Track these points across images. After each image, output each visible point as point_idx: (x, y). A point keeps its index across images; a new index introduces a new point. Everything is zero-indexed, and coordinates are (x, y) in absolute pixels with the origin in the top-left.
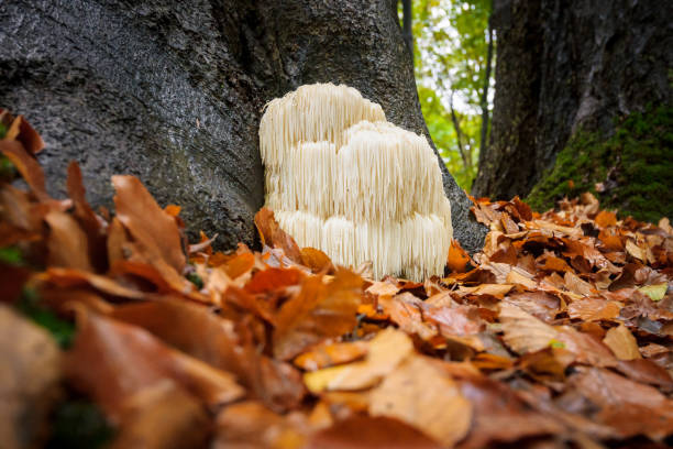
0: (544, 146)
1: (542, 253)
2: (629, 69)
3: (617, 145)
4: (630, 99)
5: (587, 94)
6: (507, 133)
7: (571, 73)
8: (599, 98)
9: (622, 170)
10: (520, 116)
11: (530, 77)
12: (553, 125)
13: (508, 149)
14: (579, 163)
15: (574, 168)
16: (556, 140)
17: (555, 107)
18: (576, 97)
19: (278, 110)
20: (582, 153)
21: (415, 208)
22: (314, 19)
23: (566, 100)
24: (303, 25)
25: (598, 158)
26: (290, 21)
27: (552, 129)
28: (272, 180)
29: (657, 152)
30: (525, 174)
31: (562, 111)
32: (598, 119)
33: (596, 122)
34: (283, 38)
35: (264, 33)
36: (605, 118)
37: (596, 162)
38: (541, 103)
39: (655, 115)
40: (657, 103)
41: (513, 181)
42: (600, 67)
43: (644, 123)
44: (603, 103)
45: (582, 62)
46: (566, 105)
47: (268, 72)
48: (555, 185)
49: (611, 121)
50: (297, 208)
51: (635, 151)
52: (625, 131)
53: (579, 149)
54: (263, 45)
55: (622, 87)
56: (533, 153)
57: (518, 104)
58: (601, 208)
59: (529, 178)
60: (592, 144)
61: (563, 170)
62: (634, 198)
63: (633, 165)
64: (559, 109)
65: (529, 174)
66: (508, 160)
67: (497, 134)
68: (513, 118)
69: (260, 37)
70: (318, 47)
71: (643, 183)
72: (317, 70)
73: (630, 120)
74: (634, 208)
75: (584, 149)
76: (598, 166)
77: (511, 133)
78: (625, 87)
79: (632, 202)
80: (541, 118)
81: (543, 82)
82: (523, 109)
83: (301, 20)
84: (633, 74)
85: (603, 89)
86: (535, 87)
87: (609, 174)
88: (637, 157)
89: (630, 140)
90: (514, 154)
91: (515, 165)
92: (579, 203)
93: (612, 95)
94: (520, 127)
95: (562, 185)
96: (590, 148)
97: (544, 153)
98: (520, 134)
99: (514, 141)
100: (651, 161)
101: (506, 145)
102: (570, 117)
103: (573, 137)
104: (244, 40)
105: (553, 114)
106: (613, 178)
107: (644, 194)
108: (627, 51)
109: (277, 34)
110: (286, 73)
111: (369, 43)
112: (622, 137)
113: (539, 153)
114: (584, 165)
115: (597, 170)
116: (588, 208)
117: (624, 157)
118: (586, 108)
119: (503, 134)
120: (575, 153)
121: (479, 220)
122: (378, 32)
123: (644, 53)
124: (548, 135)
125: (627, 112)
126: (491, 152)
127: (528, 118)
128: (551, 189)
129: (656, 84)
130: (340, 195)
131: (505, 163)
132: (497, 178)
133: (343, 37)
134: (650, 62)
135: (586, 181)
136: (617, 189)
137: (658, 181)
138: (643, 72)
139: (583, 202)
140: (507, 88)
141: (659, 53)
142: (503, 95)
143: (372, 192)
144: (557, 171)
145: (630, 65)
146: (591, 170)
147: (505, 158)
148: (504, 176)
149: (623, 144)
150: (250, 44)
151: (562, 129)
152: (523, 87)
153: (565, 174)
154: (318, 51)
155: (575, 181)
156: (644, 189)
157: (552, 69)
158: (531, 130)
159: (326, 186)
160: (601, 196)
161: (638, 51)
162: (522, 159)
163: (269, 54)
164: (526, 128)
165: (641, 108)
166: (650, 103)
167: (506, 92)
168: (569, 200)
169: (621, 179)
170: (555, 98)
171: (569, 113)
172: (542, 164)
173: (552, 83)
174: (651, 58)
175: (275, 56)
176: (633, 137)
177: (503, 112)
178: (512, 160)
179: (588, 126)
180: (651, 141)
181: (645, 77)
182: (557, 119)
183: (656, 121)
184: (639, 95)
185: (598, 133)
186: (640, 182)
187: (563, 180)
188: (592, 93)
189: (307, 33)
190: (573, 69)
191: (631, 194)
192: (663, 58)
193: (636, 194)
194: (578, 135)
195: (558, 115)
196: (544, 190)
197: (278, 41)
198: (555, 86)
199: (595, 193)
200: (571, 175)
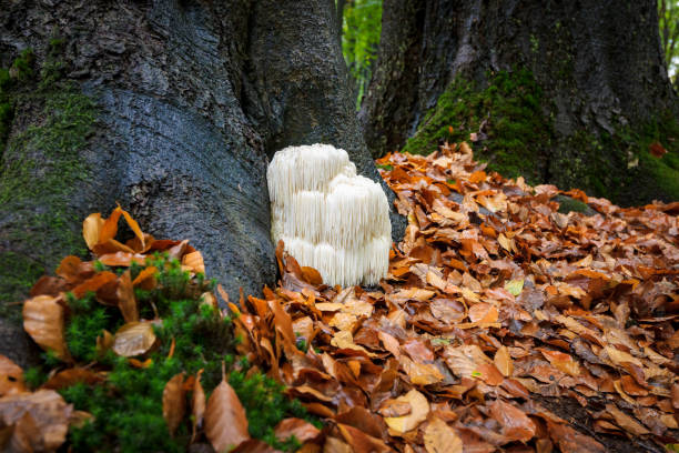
0: (427, 79)
2: (501, 28)
3: (488, 99)
4: (500, 56)
5: (465, 40)
6: (395, 58)
7: (452, 13)
8: (475, 48)
9: (492, 125)
10: (406, 43)
11: (415, 7)
12: (435, 60)
13: (395, 74)
14: (459, 109)
15: (454, 114)
16: (438, 75)
17: (437, 43)
18: (456, 37)
20: (460, 100)
22: (292, 68)
23: (447, 38)
24: (285, 74)
25: (472, 108)
26: (276, 70)
27: (434, 63)
29: (519, 111)
30: (409, 100)
31: (444, 48)
32: (474, 69)
34: (270, 82)
35: (256, 79)
36: (480, 69)
37: (472, 112)
38: (425, 35)
39: (519, 76)
40: (521, 64)
41: (398, 105)
42: (477, 19)
43: (509, 82)
44: (478, 54)
45: (462, 5)
46: (447, 43)
47: (262, 114)
48: (438, 128)
49: (485, 73)
50: (296, 235)
51: (503, 108)
52: (495, 87)
53: (458, 95)
54: (255, 89)
55: (495, 43)
56: (416, 82)
57: (405, 31)
58: (474, 159)
59: (413, 104)
60: (468, 93)
61: (445, 114)
62: (500, 153)
63: (500, 121)
64: (441, 46)
65: (412, 100)
66: (395, 85)
67: (385, 57)
68: (401, 45)
69: (253, 82)
70: (295, 91)
71: (508, 139)
72: (294, 109)
73: (499, 77)
74: (499, 160)
75: (462, 97)
76: (472, 115)
77: (398, 58)
78: (497, 44)
79: (498, 156)
80: (426, 49)
81: (427, 16)
82: (410, 36)
83: (284, 70)
84: (503, 34)
85: (479, 40)
86: (420, 17)
87: (481, 126)
88: (504, 113)
89: (499, 97)
90: (400, 80)
91: (400, 90)
92: (457, 151)
93: (486, 48)
94: (406, 54)
95: (444, 129)
96: (466, 97)
97: (427, 85)
98: (406, 60)
99: (400, 66)
100: (514, 118)
101: (393, 69)
102: (450, 55)
103: (453, 82)
104: (243, 87)
105: (436, 49)
106: (484, 130)
107: (507, 149)
108: (500, 10)
109: (265, 79)
110: (273, 112)
111: (330, 85)
112: (493, 92)
113: (423, 83)
114: (461, 113)
115: (472, 119)
116: (465, 157)
117: (494, 112)
118: (464, 55)
119: (391, 58)
120: (455, 99)
121: (400, 212)
122: (336, 74)
123: (513, 16)
124: (431, 67)
125: (497, 69)
126: (379, 73)
127: (412, 46)
128: (436, 131)
129: (521, 47)
131: (392, 87)
132: (384, 101)
133: (314, 82)
134: (517, 24)
135: (462, 128)
136: (488, 142)
137: (517, 137)
138: (512, 34)
139: (460, 150)
140: (396, 12)
141: (525, 18)
142: (392, 18)
144: (439, 114)
145: (501, 25)
146: (467, 118)
147: (393, 82)
148: (390, 99)
149: (493, 99)
150: (247, 90)
151: (442, 66)
152: (410, 14)
153: (445, 118)
154: (295, 95)
155: (454, 127)
156: (507, 145)
157: (436, 5)
158: (415, 58)
159: (318, 224)
160: (475, 145)
161: (509, 13)
162: (407, 85)
163: (260, 96)
164: (410, 56)
165: (508, 67)
166: (516, 64)
167: (394, 16)
168: (449, 145)
169: (491, 133)
170: (438, 33)
171: (449, 52)
172: (424, 94)
173: (436, 18)
174: (519, 21)
175: (265, 99)
176: (501, 93)
177: (391, 33)
178: (398, 86)
179: (466, 74)
180: (514, 100)
181: (513, 39)
182: (439, 56)
183: (519, 82)
184: (507, 55)
185: (473, 83)
186: (504, 137)
187: (444, 124)
188: (470, 42)
189: (288, 81)
190: (455, 10)
191: (497, 148)
192: (527, 23)
193: (501, 149)
194: (457, 81)
195: (440, 51)
196: (428, 131)
197: (266, 86)
198: (438, 22)
199: (469, 142)
200: (451, 120)
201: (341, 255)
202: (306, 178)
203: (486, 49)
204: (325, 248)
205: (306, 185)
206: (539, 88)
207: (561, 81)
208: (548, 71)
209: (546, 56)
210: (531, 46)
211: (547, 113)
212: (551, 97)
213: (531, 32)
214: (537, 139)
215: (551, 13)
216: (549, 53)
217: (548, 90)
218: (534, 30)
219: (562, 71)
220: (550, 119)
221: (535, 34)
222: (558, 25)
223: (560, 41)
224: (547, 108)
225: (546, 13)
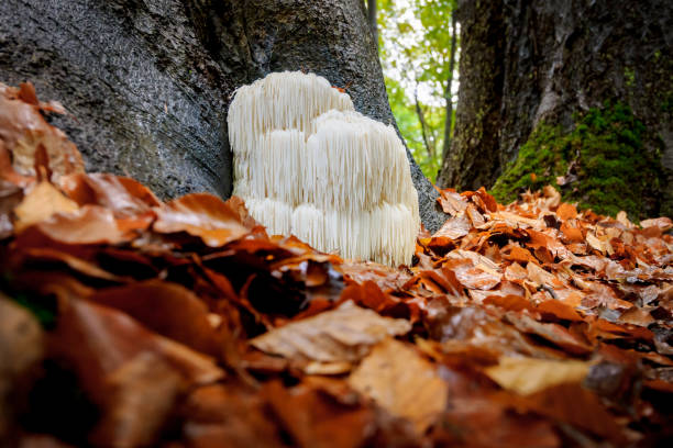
0: (508, 139)
1: (507, 243)
2: (588, 67)
3: (577, 139)
4: (589, 95)
5: (548, 89)
6: (472, 126)
7: (532, 68)
8: (560, 93)
9: (582, 165)
10: (484, 109)
11: (493, 72)
12: (516, 118)
13: (473, 141)
14: (541, 157)
15: (536, 161)
16: (519, 133)
17: (517, 102)
18: (538, 92)
19: (246, 97)
20: (543, 147)
21: (383, 197)
22: (282, 7)
23: (528, 94)
24: (271, 13)
25: (559, 152)
26: (258, 8)
27: (514, 123)
28: (241, 167)
29: (615, 147)
30: (488, 166)
31: (525, 105)
32: (559, 113)
33: (557, 117)
34: (251, 24)
35: (232, 20)
36: (566, 113)
37: (558, 156)
38: (504, 97)
39: (613, 112)
40: (614, 101)
41: (477, 173)
42: (561, 64)
43: (602, 119)
44: (563, 98)
45: (543, 58)
46: (528, 99)
47: (236, 59)
48: (518, 178)
49: (572, 116)
50: (266, 196)
51: (594, 146)
52: (585, 127)
53: (540, 142)
54: (231, 32)
55: (582, 83)
56: (497, 146)
57: (482, 98)
58: (562, 201)
59: (493, 171)
60: (553, 138)
61: (526, 163)
62: (593, 192)
63: (592, 160)
64: (521, 103)
65: (492, 166)
66: (472, 153)
67: (461, 127)
68: (478, 111)
69: (227, 23)
70: (285, 35)
71: (603, 177)
72: (285, 58)
73: (589, 116)
74: (593, 201)
75: (546, 143)
76: (559, 160)
77: (475, 125)
78: (584, 84)
79: (592, 196)
80: (505, 110)
81: (506, 77)
82: (487, 102)
83: (269, 8)
84: (591, 71)
85: (563, 84)
86: (498, 82)
87: (569, 168)
88: (596, 151)
89: (590, 135)
90: (478, 147)
91: (478, 157)
92: (541, 196)
94: (484, 120)
95: (524, 178)
96: (551, 142)
97: (507, 146)
98: (484, 127)
99: (478, 133)
100: (609, 156)
101: (471, 137)
102: (532, 111)
103: (536, 131)
104: (211, 27)
105: (516, 108)
106: (573, 171)
107: (602, 188)
108: (586, 49)
109: (244, 22)
110: (253, 60)
111: (337, 33)
112: (582, 131)
113: (503, 145)
114: (546, 159)
115: (558, 163)
116: (550, 200)
117: (584, 152)
118: (548, 102)
119: (467, 126)
120: (537, 148)
121: (445, 210)
122: (346, 22)
123: (604, 50)
124: (511, 128)
125: (586, 108)
126: (456, 143)
127: (491, 111)
128: (515, 181)
129: (613, 82)
130: (309, 184)
131: (470, 155)
132: (461, 171)
133: (311, 26)
134: (607, 60)
135: (547, 174)
136: (578, 183)
137: (616, 176)
138: (601, 70)
139: (545, 195)
140: (471, 81)
141: (616, 52)
142: (468, 88)
143: (342, 180)
144: (520, 164)
145: (588, 63)
146: (553, 164)
147: (471, 150)
148: (468, 168)
149: (583, 139)
150: (218, 30)
151: (525, 123)
152: (488, 80)
153: (527, 167)
154: (286, 39)
155: (537, 174)
156: (603, 183)
157: (514, 66)
158: (495, 123)
159: (295, 174)
160: (563, 189)
161: (596, 49)
162: (486, 151)
163: (237, 40)
164: (490, 121)
165: (599, 104)
166: (607, 101)
167: (470, 85)
168: (532, 192)
169: (582, 173)
170: (517, 92)
171: (531, 108)
172: (506, 157)
173: (515, 78)
174: (609, 56)
175: (243, 43)
176: (592, 132)
177: (468, 105)
178: (477, 153)
179: (550, 120)
180: (609, 137)
181: (604, 74)
182: (520, 113)
183: (613, 117)
184: (598, 92)
185: (558, 127)
186: (599, 176)
187: (525, 172)
188: (553, 89)
189: (275, 21)
190: (535, 65)
191: (590, 188)
192: (620, 56)
193: (595, 188)
194: (540, 129)
195: (521, 109)
196: (507, 182)
197: (245, 28)
198: (517, 80)
199: (556, 186)
200: (534, 168)
201: (333, 219)
202: (277, 110)
203: (572, 92)
204: (307, 211)
205: (278, 123)
206: (639, 123)
207: (666, 115)
208: (649, 104)
209: (646, 89)
210: (626, 79)
211: (650, 149)
212: (654, 131)
213: (624, 65)
214: (640, 178)
215: (647, 44)
216: (649, 85)
217: (651, 124)
218: (628, 62)
219: (667, 104)
220: (656, 156)
221: (629, 67)
222: (657, 55)
223: (661, 71)
224: (651, 145)
225: (643, 43)
